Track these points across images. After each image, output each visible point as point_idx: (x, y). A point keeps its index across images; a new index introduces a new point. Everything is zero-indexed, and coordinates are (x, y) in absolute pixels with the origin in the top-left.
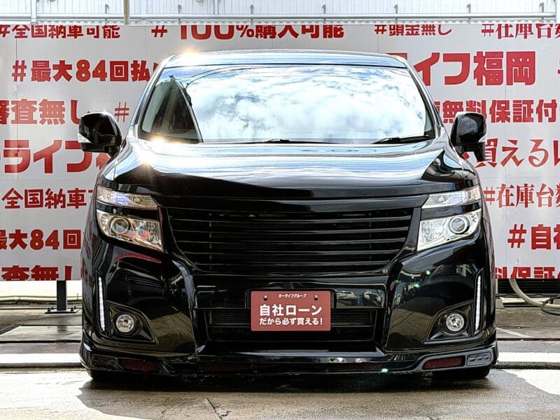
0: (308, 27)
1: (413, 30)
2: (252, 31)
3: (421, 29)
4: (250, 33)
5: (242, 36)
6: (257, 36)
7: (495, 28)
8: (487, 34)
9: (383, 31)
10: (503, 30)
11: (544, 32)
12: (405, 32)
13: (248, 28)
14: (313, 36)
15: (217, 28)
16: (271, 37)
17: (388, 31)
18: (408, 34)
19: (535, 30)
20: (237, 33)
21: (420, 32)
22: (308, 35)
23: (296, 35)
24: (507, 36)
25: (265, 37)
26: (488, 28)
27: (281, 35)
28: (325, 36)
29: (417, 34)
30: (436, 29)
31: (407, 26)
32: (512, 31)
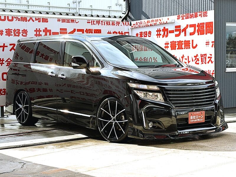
0: (37, 18)
1: (68, 21)
2: (19, 19)
3: (70, 21)
4: (19, 20)
5: (16, 20)
6: (21, 21)
7: (90, 21)
8: (89, 23)
9: (60, 21)
10: (93, 22)
11: (103, 23)
12: (66, 22)
13: (18, 18)
14: (39, 22)
15: (8, 17)
16: (25, 21)
17: (61, 21)
18: (67, 22)
19: (101, 23)
20: (15, 19)
21: (70, 22)
22: (37, 21)
23: (33, 21)
24: (94, 24)
25: (24, 21)
26: (89, 21)
27: (29, 21)
28: (42, 22)
29: (69, 22)
30: (75, 21)
31: (66, 20)
32: (95, 23)
